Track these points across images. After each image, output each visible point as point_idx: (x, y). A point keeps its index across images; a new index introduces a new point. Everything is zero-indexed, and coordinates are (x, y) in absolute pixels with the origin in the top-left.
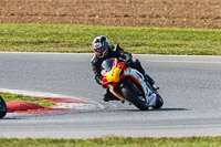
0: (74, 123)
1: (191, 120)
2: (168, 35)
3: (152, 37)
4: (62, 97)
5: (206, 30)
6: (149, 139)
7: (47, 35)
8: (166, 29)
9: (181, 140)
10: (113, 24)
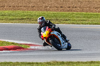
0: (38, 55)
1: (91, 54)
2: (81, 16)
3: (73, 16)
4: (32, 43)
5: (97, 13)
6: (72, 62)
7: (25, 16)
8: (79, 13)
9: (86, 63)
10: (55, 11)
